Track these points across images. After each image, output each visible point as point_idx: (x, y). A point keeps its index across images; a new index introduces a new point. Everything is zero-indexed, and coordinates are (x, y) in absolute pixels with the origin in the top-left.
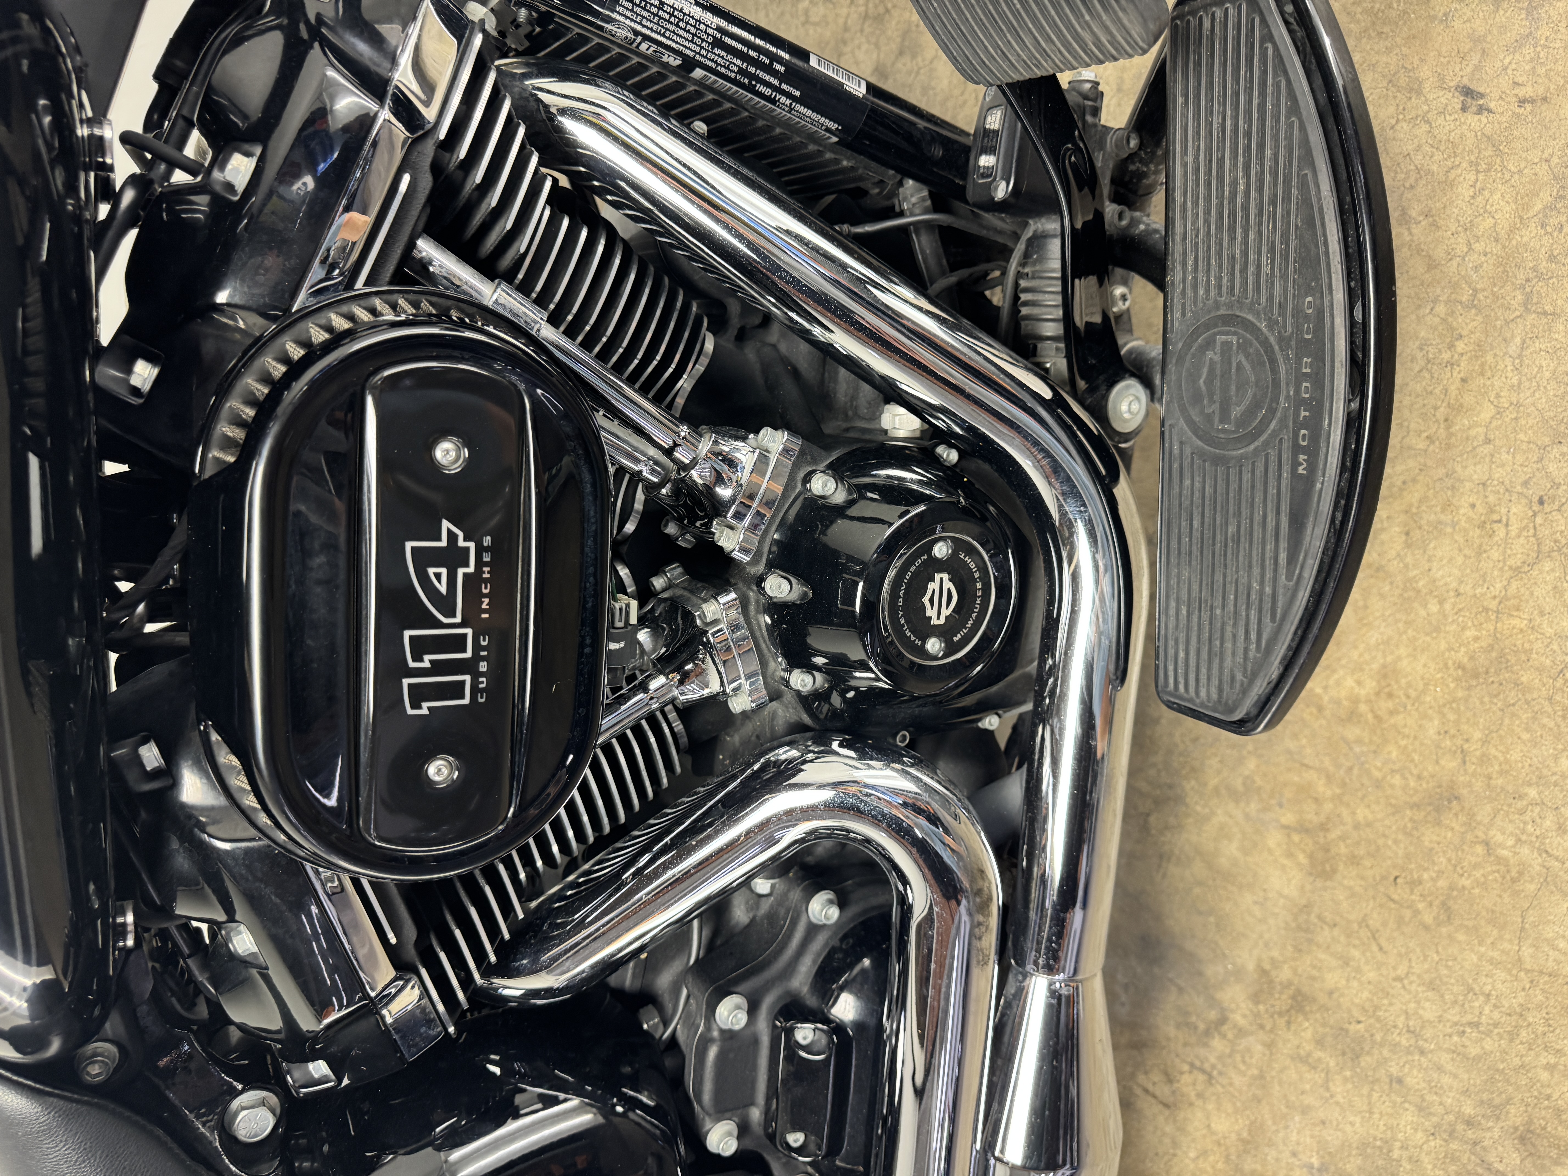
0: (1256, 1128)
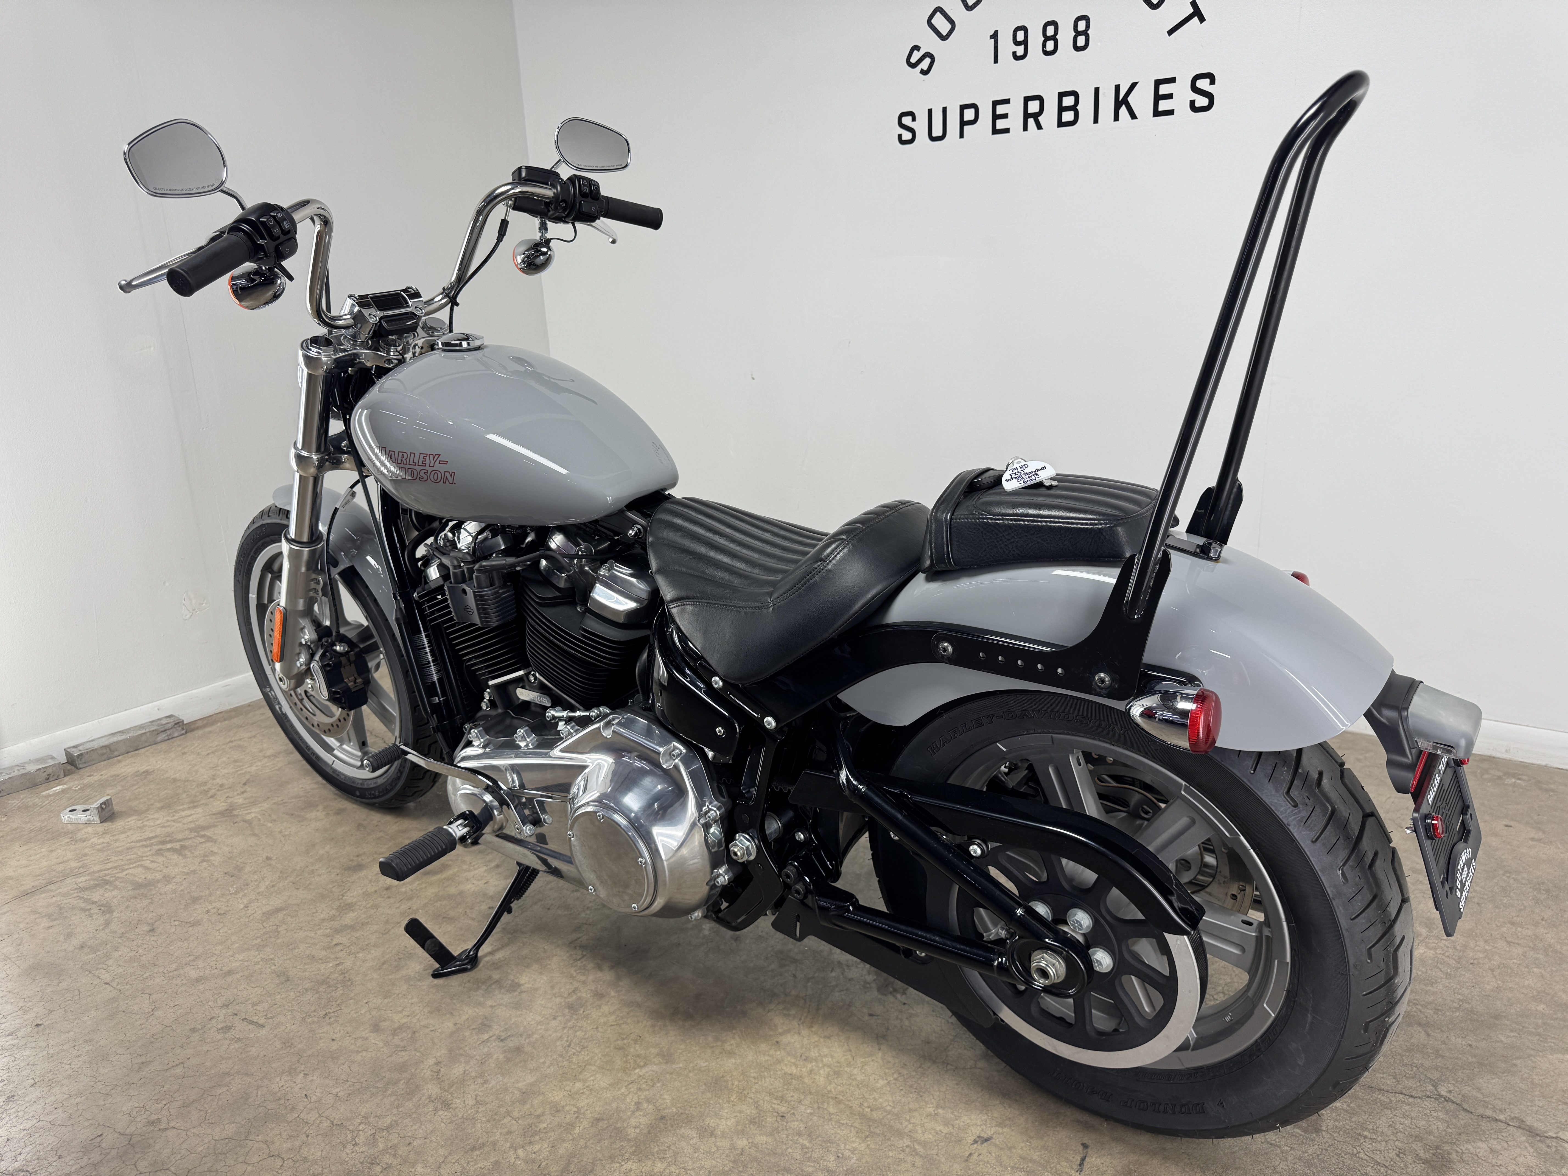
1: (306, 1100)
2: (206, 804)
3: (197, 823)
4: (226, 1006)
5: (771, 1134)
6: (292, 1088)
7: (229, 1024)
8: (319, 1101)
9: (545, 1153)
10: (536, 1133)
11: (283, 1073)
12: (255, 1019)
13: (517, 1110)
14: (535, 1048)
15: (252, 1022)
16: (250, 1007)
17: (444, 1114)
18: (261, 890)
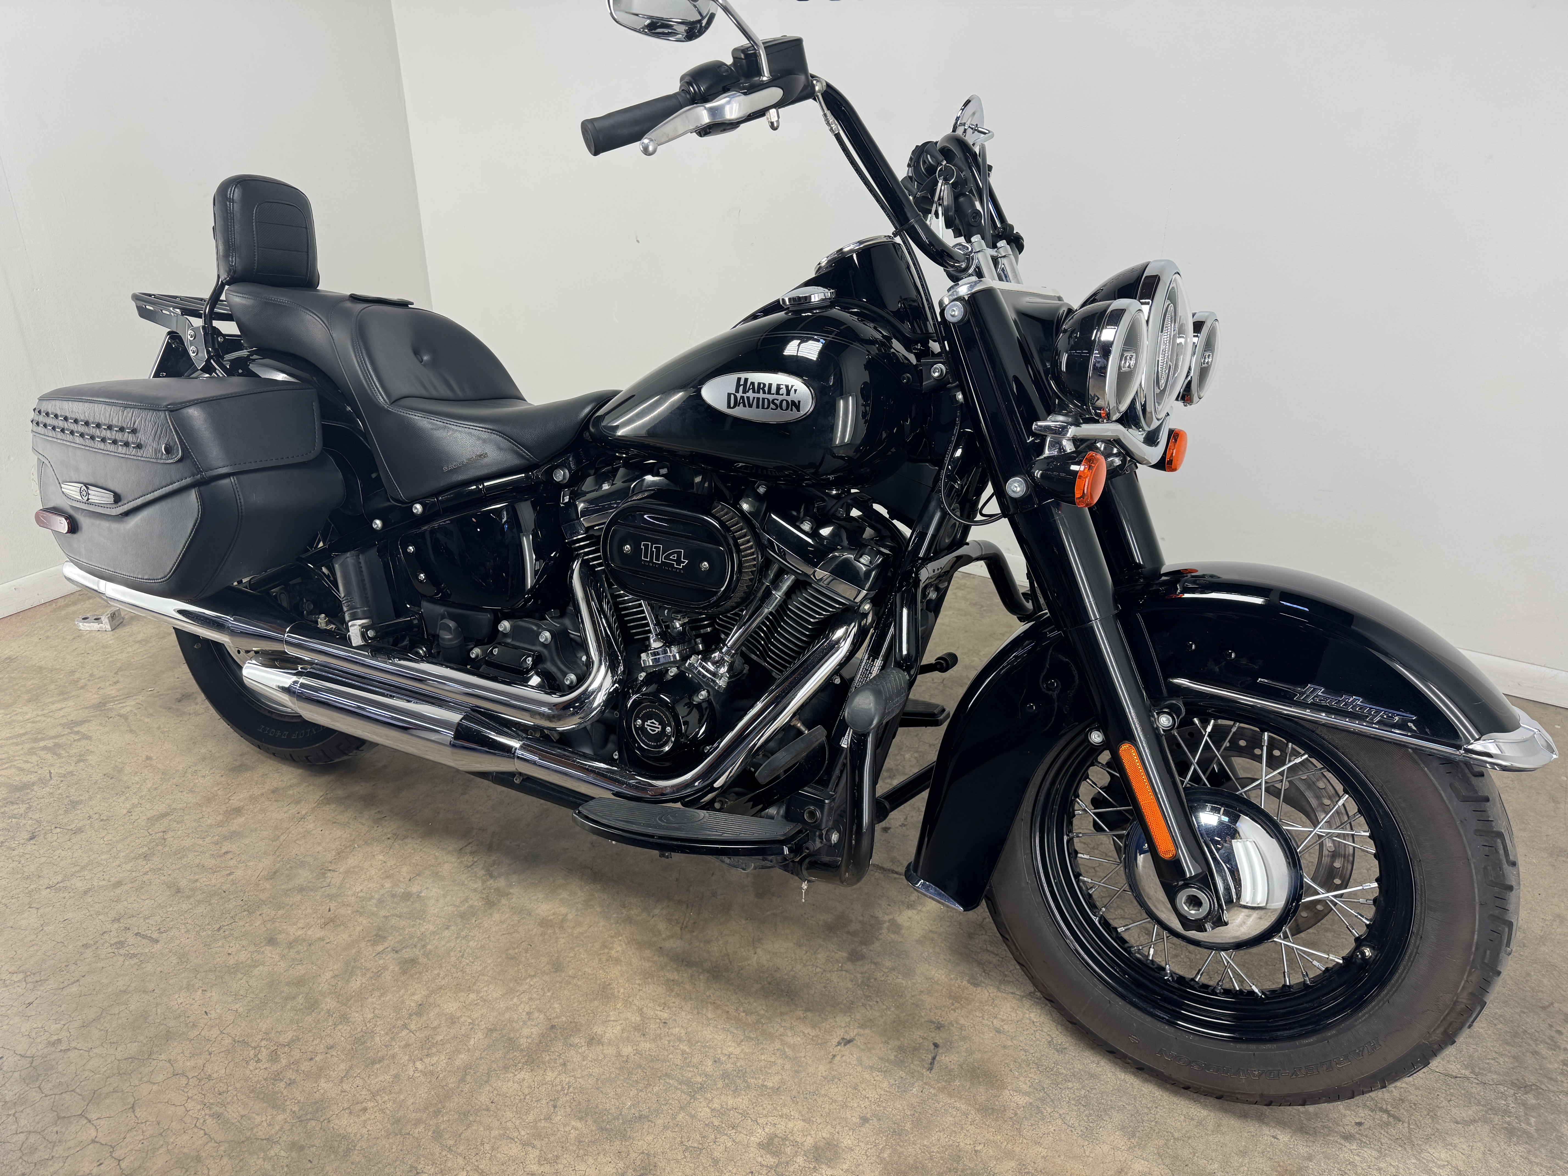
0: (442, 878)
1: (206, 1017)
2: (78, 697)
3: (70, 718)
4: (117, 920)
5: (654, 1040)
6: (191, 1005)
7: (122, 939)
8: (220, 1017)
9: (443, 1064)
10: (433, 1046)
11: (181, 989)
12: (148, 933)
13: (414, 1022)
14: (429, 959)
15: (145, 937)
16: (142, 921)
17: (345, 1029)
18: (143, 793)
